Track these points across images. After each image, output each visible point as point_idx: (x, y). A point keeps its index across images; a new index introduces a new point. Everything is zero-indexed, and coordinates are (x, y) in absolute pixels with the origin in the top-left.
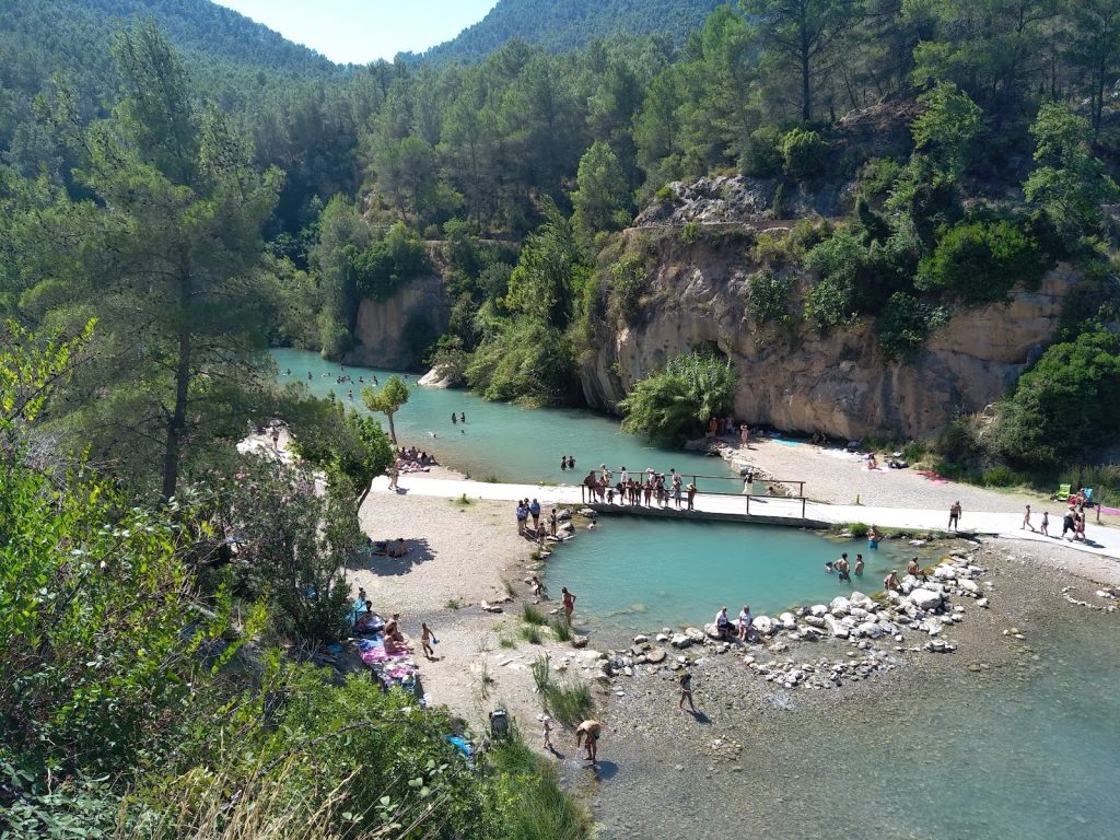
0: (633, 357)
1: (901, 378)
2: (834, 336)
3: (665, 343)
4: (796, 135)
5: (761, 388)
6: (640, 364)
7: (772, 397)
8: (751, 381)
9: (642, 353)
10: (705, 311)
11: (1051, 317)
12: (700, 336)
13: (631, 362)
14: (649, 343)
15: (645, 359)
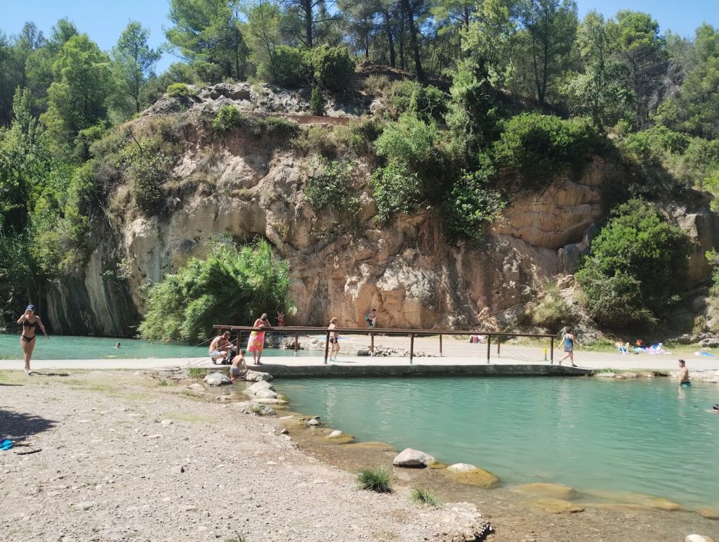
0: (151, 252)
1: (466, 264)
2: (395, 225)
3: (197, 234)
4: (327, 49)
5: (316, 282)
6: (161, 259)
7: (331, 291)
8: (305, 274)
9: (163, 245)
10: (248, 198)
11: (591, 203)
12: (242, 226)
13: (146, 258)
14: (175, 234)
15: (168, 254)
